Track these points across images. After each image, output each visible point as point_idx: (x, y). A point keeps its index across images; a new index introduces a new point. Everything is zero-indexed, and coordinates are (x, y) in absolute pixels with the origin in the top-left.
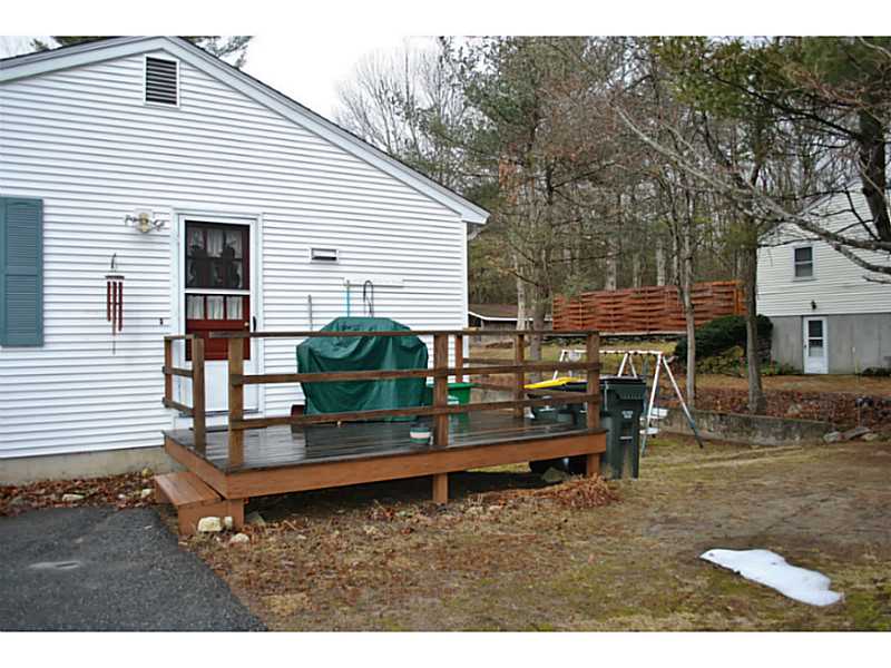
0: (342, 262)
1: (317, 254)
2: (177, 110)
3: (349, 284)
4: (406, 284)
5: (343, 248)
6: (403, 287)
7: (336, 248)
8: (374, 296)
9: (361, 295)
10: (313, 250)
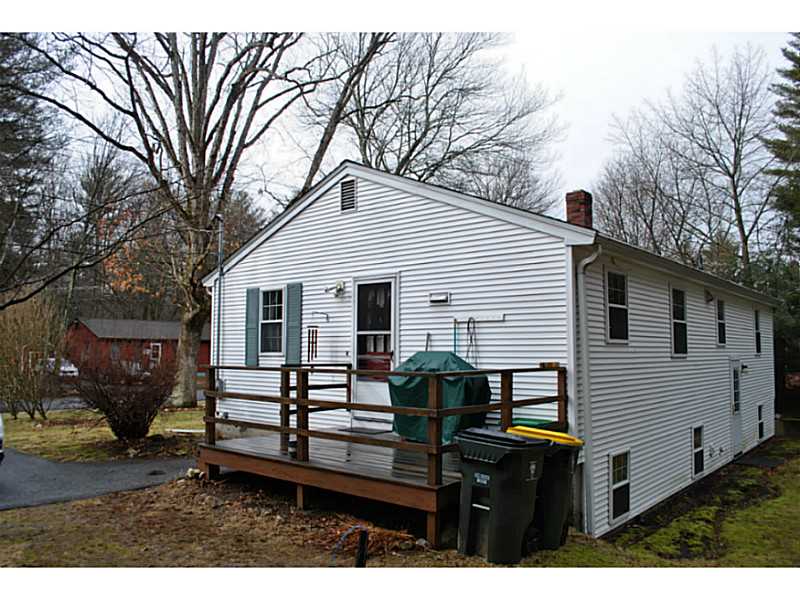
0: (453, 303)
1: (434, 298)
2: (356, 212)
3: (456, 322)
4: (507, 318)
5: (453, 291)
6: (504, 321)
7: (448, 291)
8: (477, 331)
9: (466, 331)
10: (431, 295)
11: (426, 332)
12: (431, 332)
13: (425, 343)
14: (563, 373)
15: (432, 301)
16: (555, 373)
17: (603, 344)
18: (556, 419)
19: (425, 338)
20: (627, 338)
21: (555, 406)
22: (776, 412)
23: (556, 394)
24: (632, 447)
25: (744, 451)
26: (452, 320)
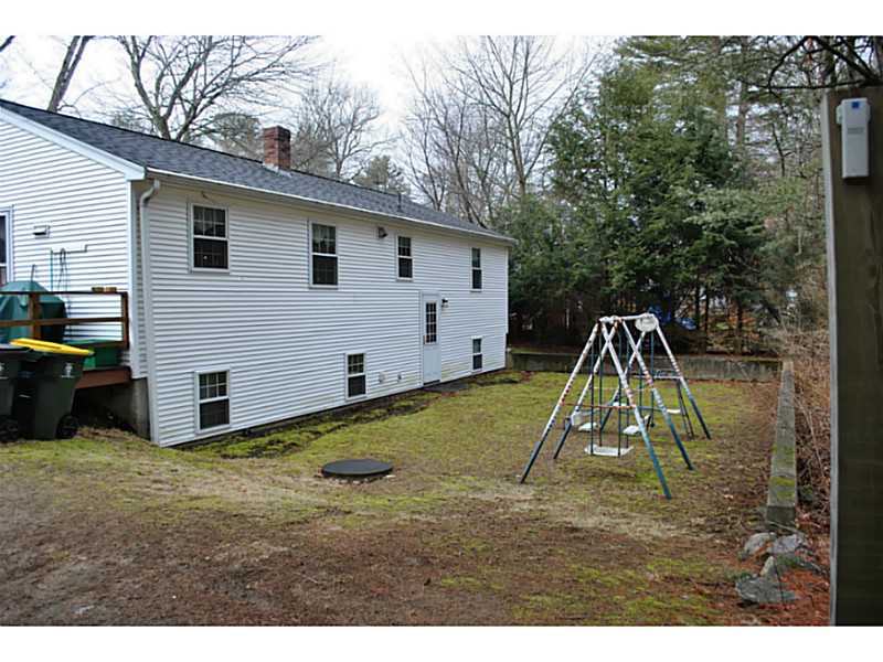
0: (50, 235)
1: (37, 231)
3: (52, 253)
4: (89, 248)
5: (50, 224)
6: (86, 251)
7: (47, 224)
8: (67, 261)
9: (58, 262)
10: (35, 227)
11: (31, 264)
12: (36, 263)
13: (30, 274)
14: (124, 296)
15: (36, 234)
16: (119, 298)
17: (186, 272)
18: (120, 339)
19: (30, 269)
20: (226, 267)
21: (118, 326)
22: (507, 346)
23: (120, 316)
24: (234, 368)
25: (442, 381)
26: (49, 252)
